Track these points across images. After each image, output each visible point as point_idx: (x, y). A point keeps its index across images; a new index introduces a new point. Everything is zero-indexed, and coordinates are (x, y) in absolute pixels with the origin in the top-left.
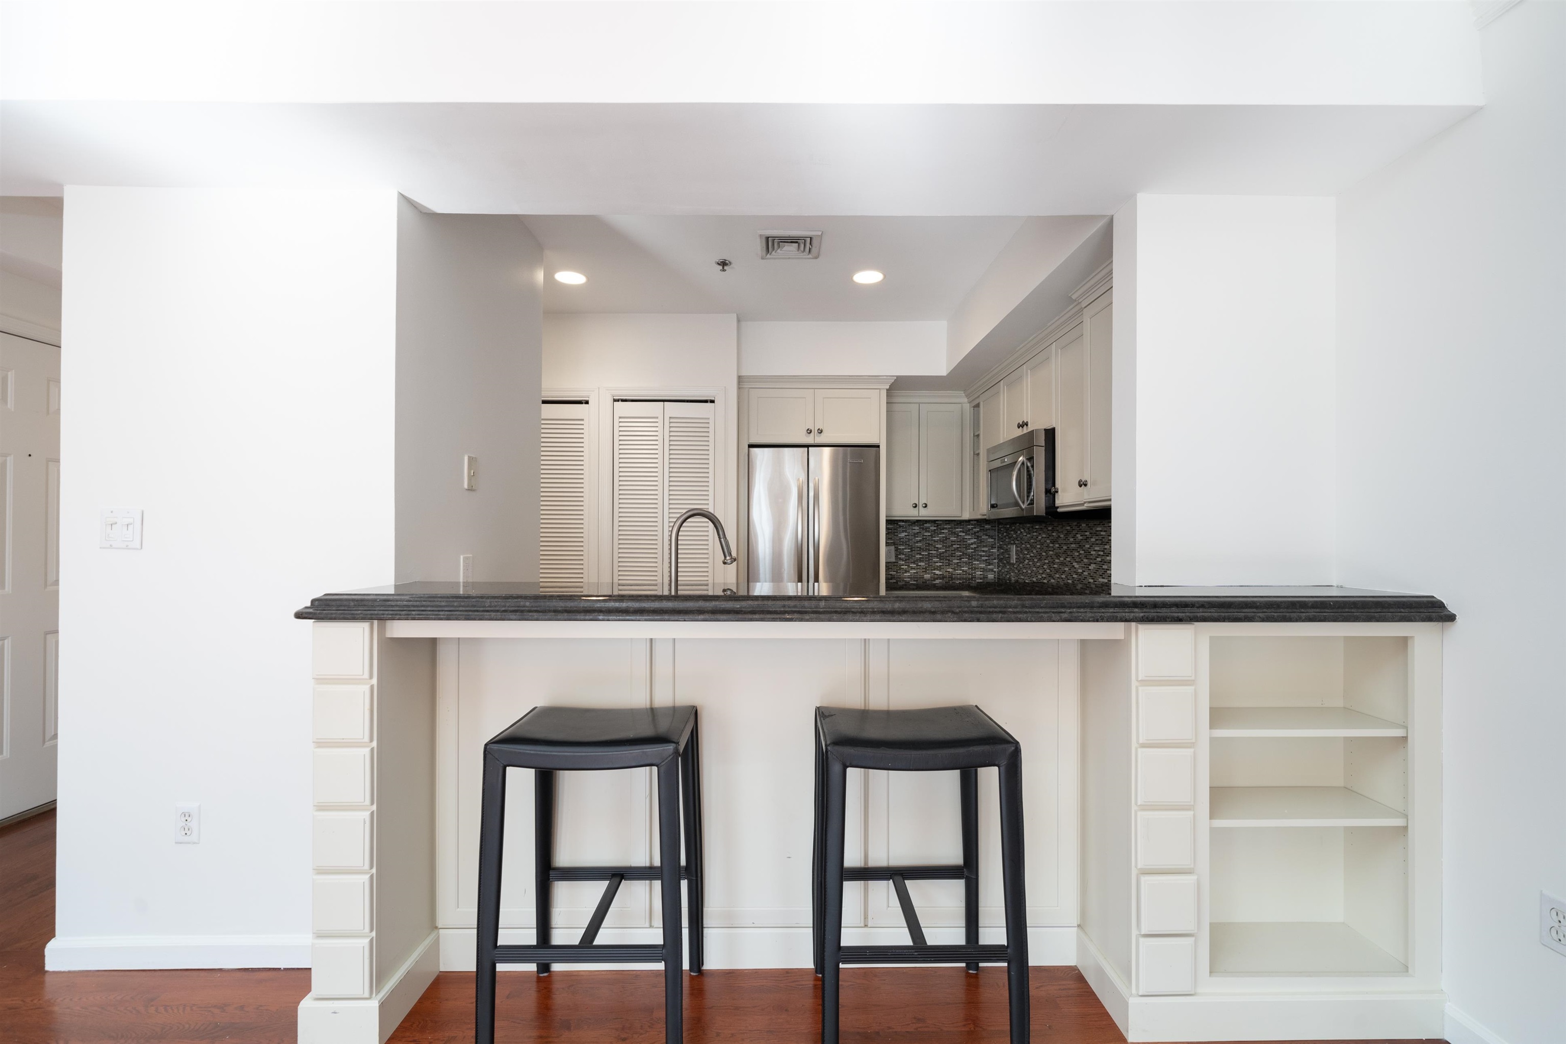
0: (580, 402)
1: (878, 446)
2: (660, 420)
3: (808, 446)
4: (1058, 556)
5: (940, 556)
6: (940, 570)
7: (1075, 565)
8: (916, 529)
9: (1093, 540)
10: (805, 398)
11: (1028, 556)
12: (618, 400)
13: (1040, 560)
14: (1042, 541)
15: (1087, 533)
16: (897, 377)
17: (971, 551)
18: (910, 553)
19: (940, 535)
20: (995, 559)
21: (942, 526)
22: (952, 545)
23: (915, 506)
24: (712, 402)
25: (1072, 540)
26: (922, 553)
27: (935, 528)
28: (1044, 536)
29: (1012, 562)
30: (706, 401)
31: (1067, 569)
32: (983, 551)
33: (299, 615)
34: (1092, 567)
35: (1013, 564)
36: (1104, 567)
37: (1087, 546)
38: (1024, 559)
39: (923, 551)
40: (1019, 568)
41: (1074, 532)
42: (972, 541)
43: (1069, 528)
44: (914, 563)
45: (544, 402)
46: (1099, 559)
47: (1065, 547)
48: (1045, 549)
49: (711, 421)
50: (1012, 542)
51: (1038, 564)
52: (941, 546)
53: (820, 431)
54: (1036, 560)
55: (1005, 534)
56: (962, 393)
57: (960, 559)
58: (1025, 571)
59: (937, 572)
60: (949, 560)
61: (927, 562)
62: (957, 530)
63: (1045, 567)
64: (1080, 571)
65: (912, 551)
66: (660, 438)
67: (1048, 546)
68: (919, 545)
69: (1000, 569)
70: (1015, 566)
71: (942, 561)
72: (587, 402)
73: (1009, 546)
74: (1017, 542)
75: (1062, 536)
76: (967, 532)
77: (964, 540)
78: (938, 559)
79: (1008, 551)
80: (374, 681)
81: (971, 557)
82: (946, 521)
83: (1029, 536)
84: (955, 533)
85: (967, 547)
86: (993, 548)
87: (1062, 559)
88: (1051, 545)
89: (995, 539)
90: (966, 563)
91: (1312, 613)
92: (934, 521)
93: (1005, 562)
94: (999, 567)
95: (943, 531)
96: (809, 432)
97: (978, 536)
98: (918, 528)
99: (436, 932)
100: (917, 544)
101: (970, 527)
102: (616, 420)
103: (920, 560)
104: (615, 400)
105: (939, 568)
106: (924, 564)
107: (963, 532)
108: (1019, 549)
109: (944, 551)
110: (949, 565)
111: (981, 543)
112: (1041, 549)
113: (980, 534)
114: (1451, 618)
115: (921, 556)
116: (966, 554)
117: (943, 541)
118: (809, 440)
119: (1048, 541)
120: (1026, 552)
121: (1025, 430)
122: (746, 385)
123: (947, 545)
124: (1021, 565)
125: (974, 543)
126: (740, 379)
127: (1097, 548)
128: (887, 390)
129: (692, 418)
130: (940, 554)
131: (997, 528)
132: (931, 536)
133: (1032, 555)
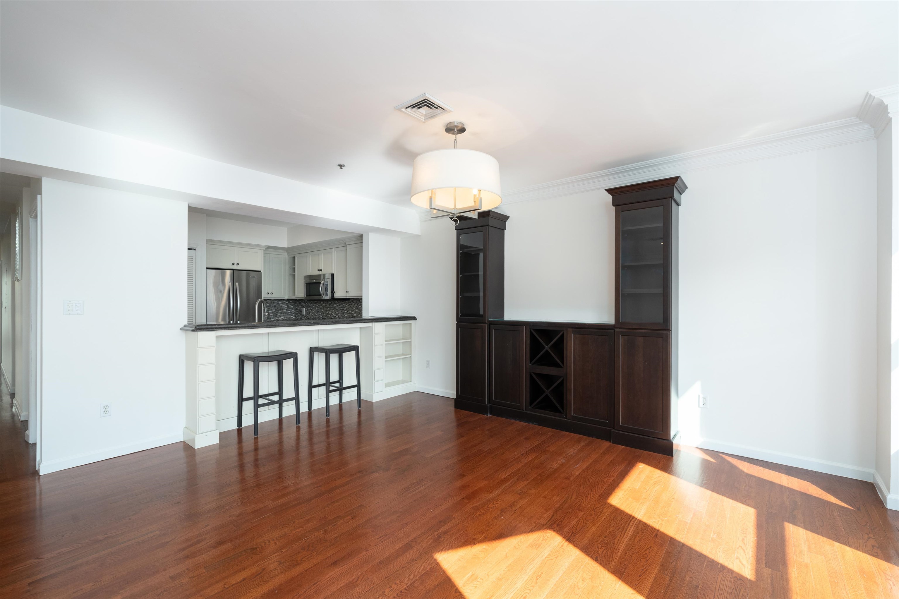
1: (261, 271)
3: (233, 270)
4: (326, 311)
5: (273, 313)
6: (273, 319)
7: (333, 314)
9: (340, 306)
10: (231, 250)
11: (312, 312)
13: (317, 313)
14: (318, 307)
15: (338, 304)
16: (269, 246)
17: (285, 311)
20: (293, 313)
21: (274, 301)
22: (278, 309)
23: (268, 293)
24: (196, 250)
25: (331, 306)
27: (271, 302)
28: (319, 305)
29: (303, 314)
30: (193, 250)
31: (329, 315)
32: (289, 311)
34: (340, 314)
35: (304, 315)
36: (344, 314)
37: (338, 308)
38: (309, 313)
40: (307, 316)
41: (333, 304)
42: (285, 307)
43: (330, 302)
46: (342, 312)
47: (329, 309)
48: (320, 309)
49: (194, 258)
50: (303, 307)
51: (317, 314)
52: (273, 309)
53: (238, 264)
54: (315, 313)
55: (299, 304)
56: (286, 251)
57: (281, 314)
58: (310, 317)
59: (272, 319)
60: (276, 314)
62: (280, 303)
63: (320, 315)
64: (335, 316)
67: (321, 308)
69: (296, 317)
70: (305, 316)
73: (301, 309)
74: (305, 307)
75: (327, 305)
76: (283, 303)
77: (282, 306)
79: (301, 310)
80: (216, 347)
81: (285, 313)
82: (275, 299)
83: (311, 305)
84: (279, 304)
85: (283, 309)
86: (293, 309)
87: (327, 312)
88: (322, 308)
89: (293, 306)
90: (283, 315)
91: (399, 319)
92: (271, 299)
93: (299, 314)
94: (295, 316)
95: (274, 303)
96: (234, 264)
97: (287, 305)
101: (284, 301)
105: (273, 318)
107: (282, 303)
108: (307, 309)
110: (277, 316)
111: (288, 307)
112: (318, 309)
113: (288, 304)
114: (417, 319)
116: (283, 312)
117: (274, 307)
118: (234, 267)
119: (321, 307)
120: (310, 311)
121: (320, 273)
122: (210, 243)
123: (276, 308)
124: (308, 315)
125: (286, 308)
126: (206, 241)
127: (341, 309)
128: (265, 250)
130: (273, 312)
131: (294, 302)
132: (270, 305)
133: (313, 311)
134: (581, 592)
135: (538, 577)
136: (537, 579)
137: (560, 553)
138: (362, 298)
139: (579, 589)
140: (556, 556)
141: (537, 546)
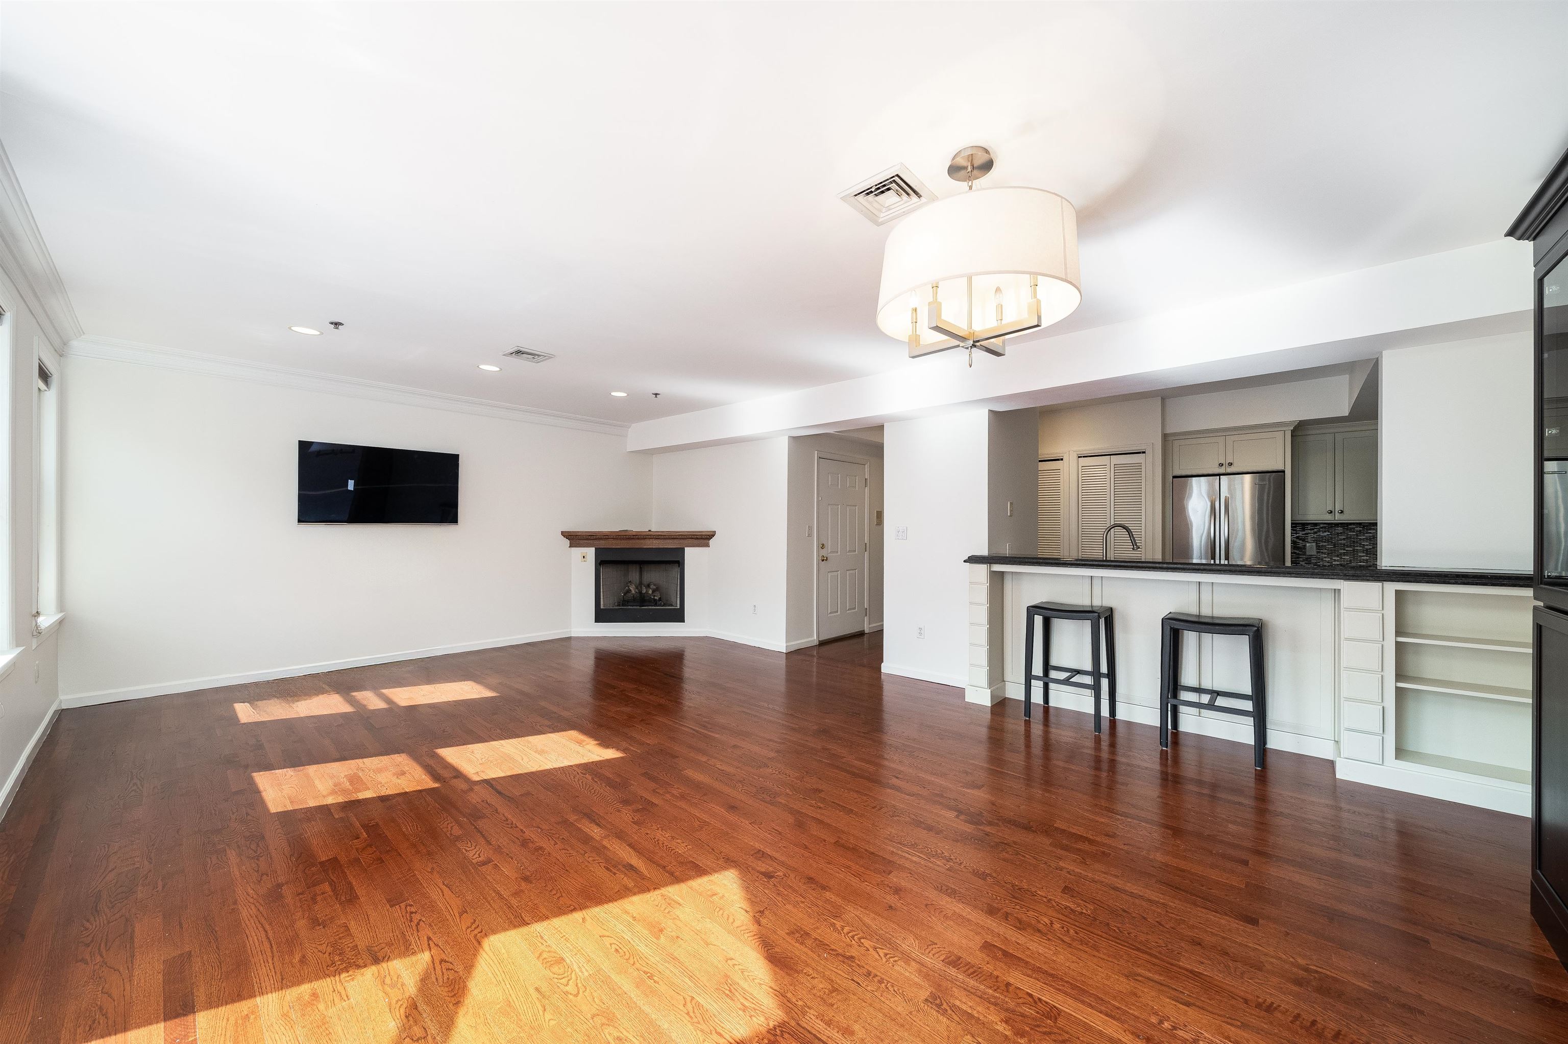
0: (1058, 460)
1: (1284, 472)
2: (1108, 466)
3: (1219, 475)
8: (1340, 529)
10: (1218, 443)
12: (1081, 457)
16: (1300, 421)
18: (1333, 549)
19: (1366, 535)
23: (1331, 512)
24: (1144, 452)
26: (1346, 549)
27: (1361, 529)
30: (1139, 453)
33: (965, 561)
39: (1348, 547)
44: (1338, 556)
45: (1040, 461)
49: (1143, 464)
52: (1368, 543)
53: (1230, 464)
61: (1352, 556)
65: (1335, 547)
66: (1108, 477)
68: (1343, 542)
71: (1369, 556)
72: (1062, 459)
78: (1365, 554)
80: (988, 584)
95: (1369, 531)
96: (1221, 465)
98: (1342, 529)
99: (1004, 682)
100: (1340, 542)
102: (1080, 467)
103: (1344, 554)
104: (1079, 457)
106: (1348, 557)
109: (1371, 547)
115: (1345, 551)
118: (1222, 470)
122: (1171, 438)
126: (1165, 437)
128: (1291, 430)
129: (1129, 464)
132: (1356, 535)
134: (594, 1025)
135: (649, 975)
136: (646, 973)
137: (699, 1023)
138: (1377, 523)
139: (603, 1024)
140: (692, 1014)
141: (727, 992)
